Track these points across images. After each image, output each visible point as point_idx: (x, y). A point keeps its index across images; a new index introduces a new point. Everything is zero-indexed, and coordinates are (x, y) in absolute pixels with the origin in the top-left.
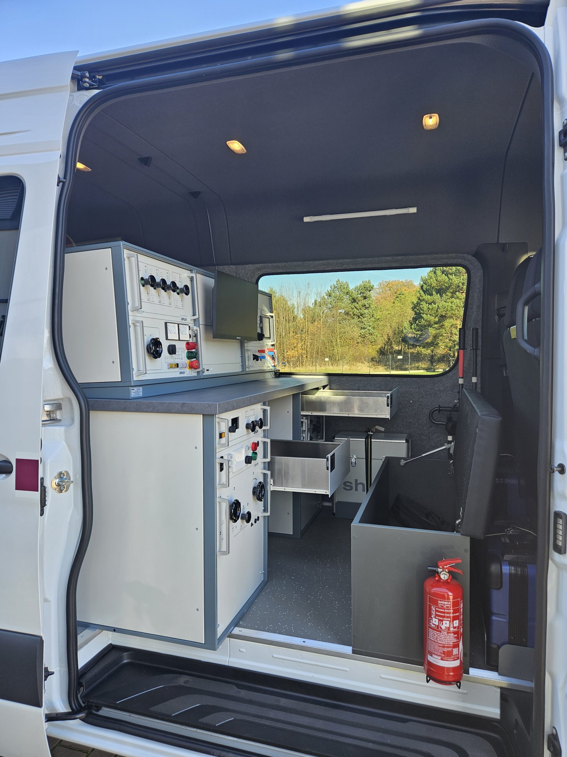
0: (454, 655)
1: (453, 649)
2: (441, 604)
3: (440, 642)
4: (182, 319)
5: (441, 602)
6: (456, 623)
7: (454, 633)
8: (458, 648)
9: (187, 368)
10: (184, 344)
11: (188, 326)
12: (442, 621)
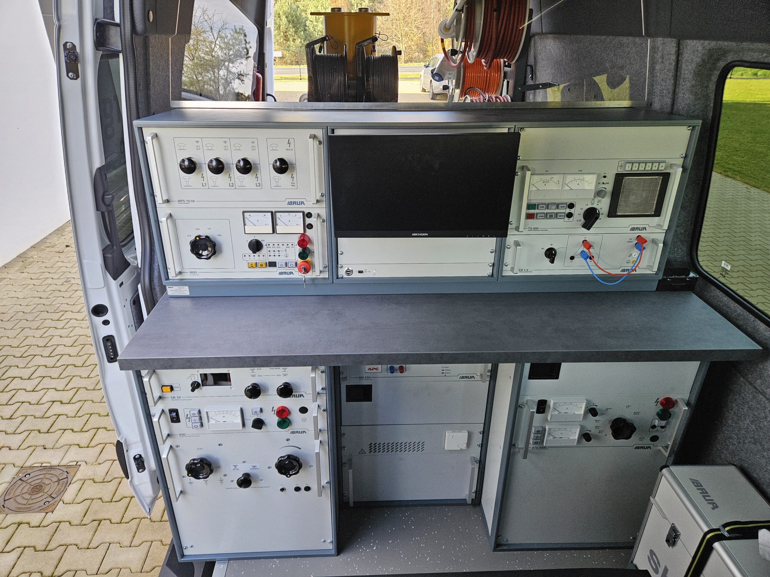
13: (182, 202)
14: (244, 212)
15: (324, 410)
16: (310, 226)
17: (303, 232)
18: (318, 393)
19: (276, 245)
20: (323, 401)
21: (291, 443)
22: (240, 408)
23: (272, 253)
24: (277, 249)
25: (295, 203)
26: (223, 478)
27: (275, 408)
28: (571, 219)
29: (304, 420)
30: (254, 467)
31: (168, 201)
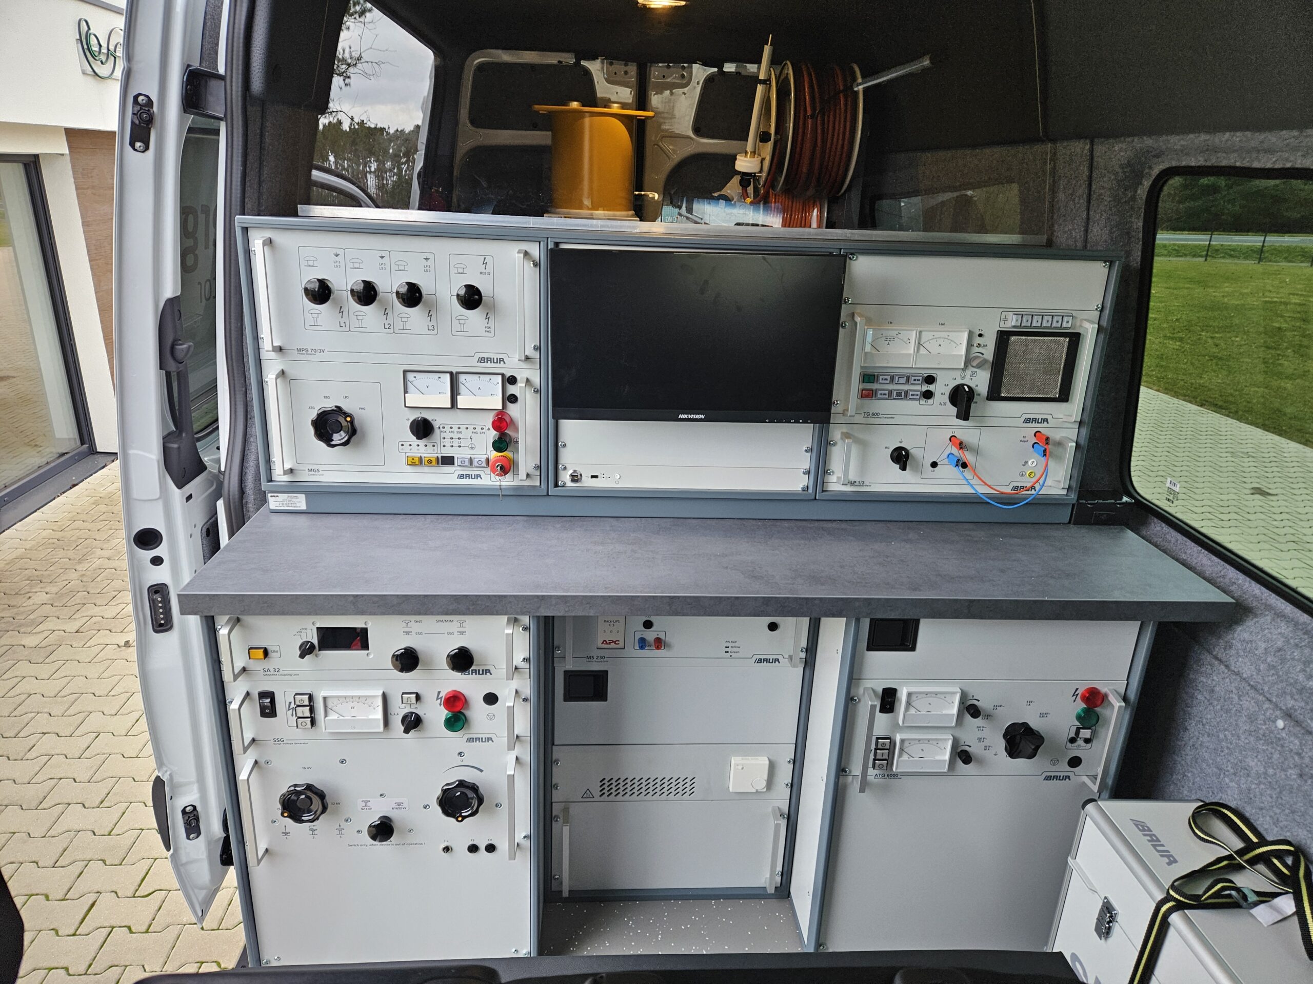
13: (304, 352)
14: (405, 372)
15: (525, 700)
16: (513, 399)
17: (501, 408)
18: (516, 668)
19: (455, 429)
20: (526, 685)
21: (466, 760)
22: (380, 693)
23: (448, 442)
24: (456, 436)
25: (489, 360)
26: (344, 825)
27: (443, 695)
28: (930, 401)
29: (491, 717)
30: (399, 804)
31: (280, 349)
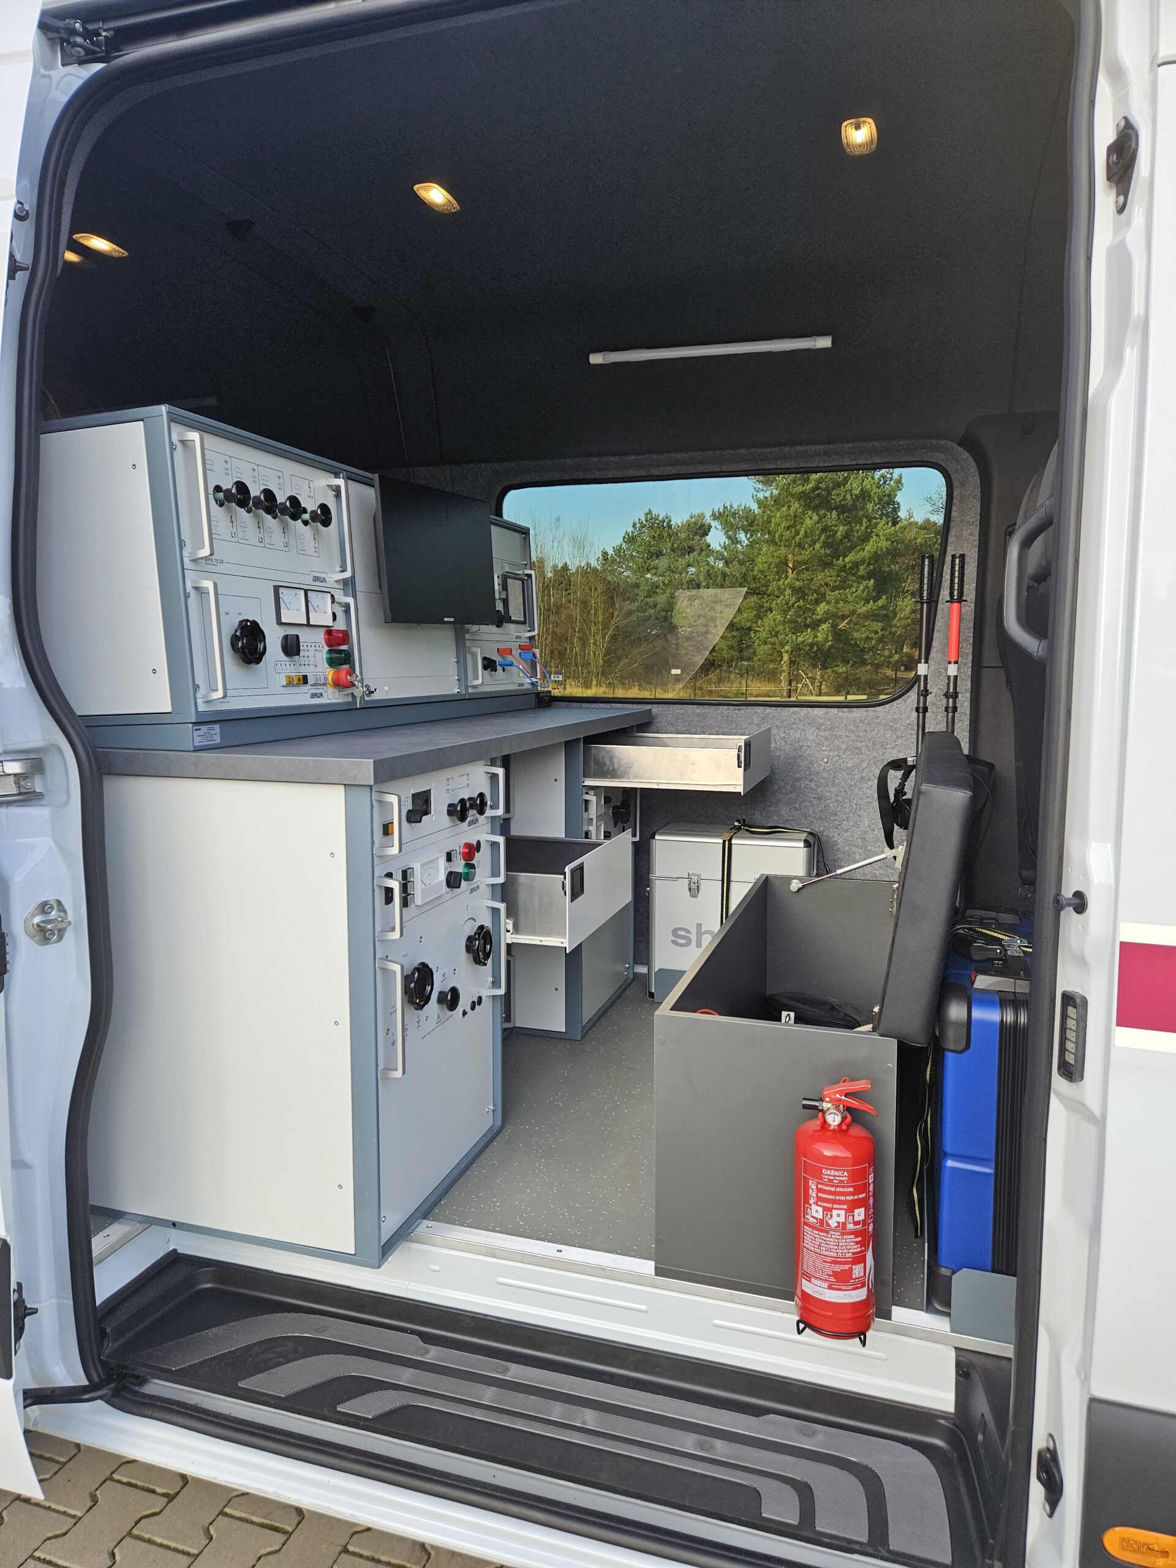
0: (854, 1279)
1: (854, 1267)
2: (828, 1175)
3: (827, 1253)
4: (316, 579)
5: (828, 1172)
6: (860, 1214)
7: (856, 1233)
8: (862, 1265)
9: (329, 686)
10: (320, 636)
11: (329, 595)
12: (831, 1210)
13: (210, 562)
14: (276, 589)
16: (334, 617)
19: (305, 647)
23: (302, 661)
24: (306, 654)
25: (318, 579)
